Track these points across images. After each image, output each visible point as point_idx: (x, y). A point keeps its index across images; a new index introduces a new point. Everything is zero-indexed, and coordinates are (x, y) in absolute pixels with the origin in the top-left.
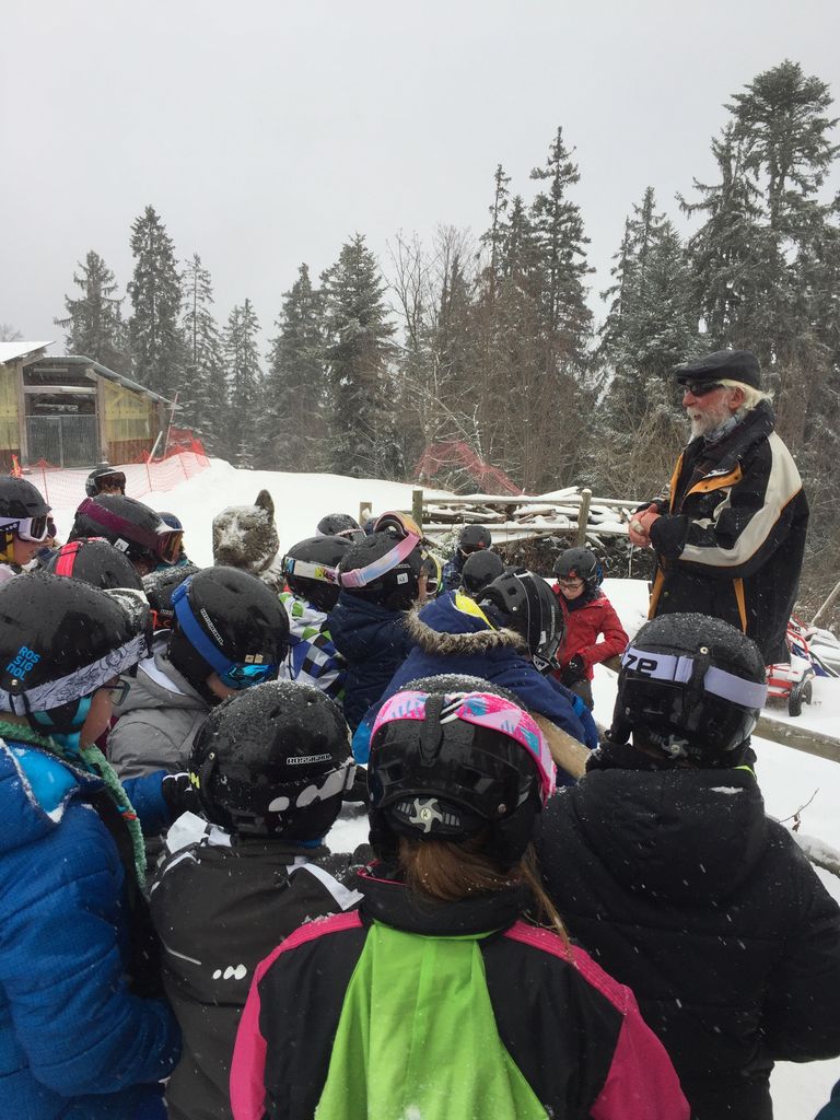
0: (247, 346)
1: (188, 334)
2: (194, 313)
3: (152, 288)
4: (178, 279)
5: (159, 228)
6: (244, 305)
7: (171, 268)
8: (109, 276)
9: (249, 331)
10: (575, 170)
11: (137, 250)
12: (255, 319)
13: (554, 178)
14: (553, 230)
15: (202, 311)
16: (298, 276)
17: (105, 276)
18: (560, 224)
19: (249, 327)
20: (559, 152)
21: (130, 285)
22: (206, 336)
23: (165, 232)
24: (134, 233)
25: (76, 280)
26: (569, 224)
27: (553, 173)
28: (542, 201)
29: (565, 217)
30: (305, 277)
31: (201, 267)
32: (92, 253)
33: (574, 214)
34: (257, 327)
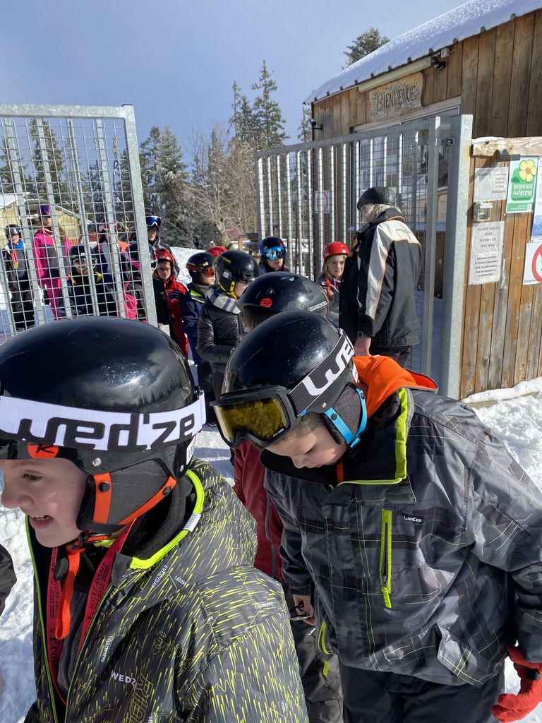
10: (274, 84)
14: (266, 116)
18: (269, 113)
20: (265, 74)
27: (263, 86)
28: (259, 100)
29: (272, 109)
33: (276, 107)
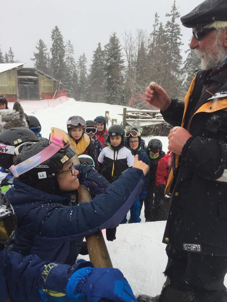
0: (84, 67)
1: (67, 63)
2: (68, 57)
3: (57, 50)
4: (64, 47)
5: (59, 32)
6: (83, 55)
7: (62, 44)
8: (45, 46)
9: (84, 62)
10: (179, 14)
11: (53, 38)
12: (86, 59)
13: (172, 16)
14: (172, 32)
15: (71, 57)
16: (98, 46)
17: (44, 46)
18: (174, 30)
19: (84, 61)
20: (174, 8)
21: (51, 49)
22: (72, 64)
23: (60, 33)
24: (52, 34)
25: (36, 47)
26: (176, 30)
27: (172, 15)
28: (169, 23)
29: (175, 28)
30: (100, 47)
31: (70, 44)
32: (41, 39)
33: (178, 27)
34: (86, 61)
